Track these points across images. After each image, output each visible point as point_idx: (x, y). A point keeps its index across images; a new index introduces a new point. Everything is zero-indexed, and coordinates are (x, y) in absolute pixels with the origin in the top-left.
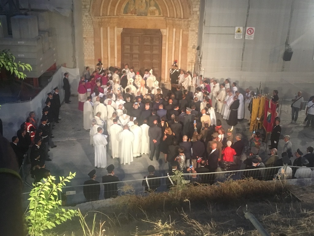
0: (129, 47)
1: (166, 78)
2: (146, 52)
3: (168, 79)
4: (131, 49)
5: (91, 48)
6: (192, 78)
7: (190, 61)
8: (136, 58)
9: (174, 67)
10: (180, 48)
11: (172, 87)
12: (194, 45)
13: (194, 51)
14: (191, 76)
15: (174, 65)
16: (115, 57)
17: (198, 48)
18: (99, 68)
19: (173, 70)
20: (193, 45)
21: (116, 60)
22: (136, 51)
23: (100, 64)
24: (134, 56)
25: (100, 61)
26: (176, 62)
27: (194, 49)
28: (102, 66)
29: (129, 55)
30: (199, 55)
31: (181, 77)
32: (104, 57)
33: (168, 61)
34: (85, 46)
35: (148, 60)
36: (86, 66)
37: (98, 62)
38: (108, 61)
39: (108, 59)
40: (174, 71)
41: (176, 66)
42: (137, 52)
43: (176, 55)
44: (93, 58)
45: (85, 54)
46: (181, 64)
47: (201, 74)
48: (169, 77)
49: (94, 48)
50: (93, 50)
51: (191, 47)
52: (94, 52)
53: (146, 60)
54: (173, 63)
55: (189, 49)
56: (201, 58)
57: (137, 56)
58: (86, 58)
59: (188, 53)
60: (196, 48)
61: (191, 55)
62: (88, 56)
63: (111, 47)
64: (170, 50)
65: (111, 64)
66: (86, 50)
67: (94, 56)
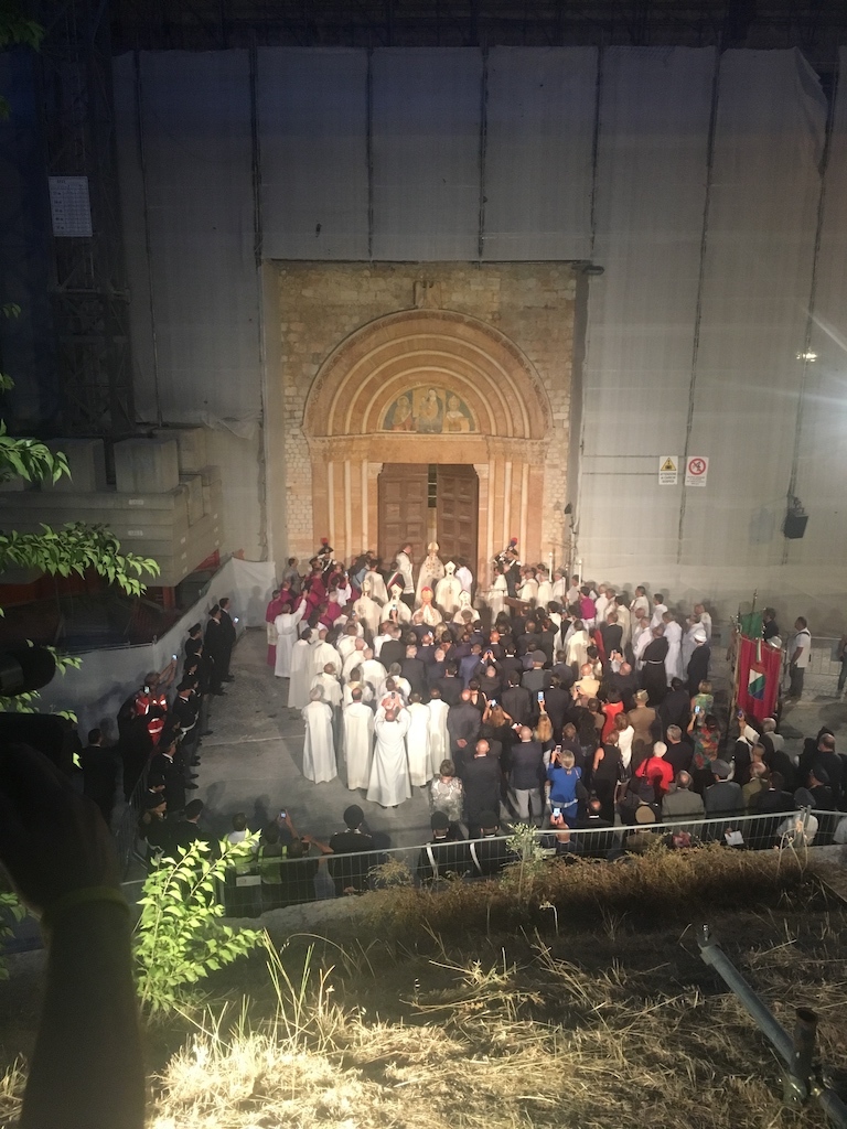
0: (398, 508)
4: (403, 513)
5: (304, 511)
7: (551, 540)
8: (414, 534)
10: (524, 509)
12: (558, 502)
13: (559, 515)
15: (511, 549)
16: (362, 534)
17: (569, 510)
18: (323, 561)
20: (555, 500)
21: (365, 539)
23: (326, 550)
25: (326, 543)
26: (513, 543)
27: (558, 512)
28: (332, 555)
29: (397, 526)
30: (571, 526)
32: (335, 534)
33: (494, 539)
34: (292, 507)
36: (291, 555)
37: (321, 547)
38: (345, 543)
39: (345, 537)
41: (515, 553)
42: (417, 518)
43: (513, 526)
44: (310, 537)
45: (289, 526)
46: (526, 547)
47: (575, 573)
49: (311, 511)
50: (310, 517)
51: (551, 505)
52: (311, 521)
54: (506, 544)
55: (545, 512)
56: (576, 534)
57: (417, 528)
58: (291, 537)
59: (544, 522)
60: (563, 508)
61: (551, 526)
62: (296, 531)
63: (352, 509)
64: (498, 513)
65: (353, 550)
66: (293, 516)
67: (311, 531)
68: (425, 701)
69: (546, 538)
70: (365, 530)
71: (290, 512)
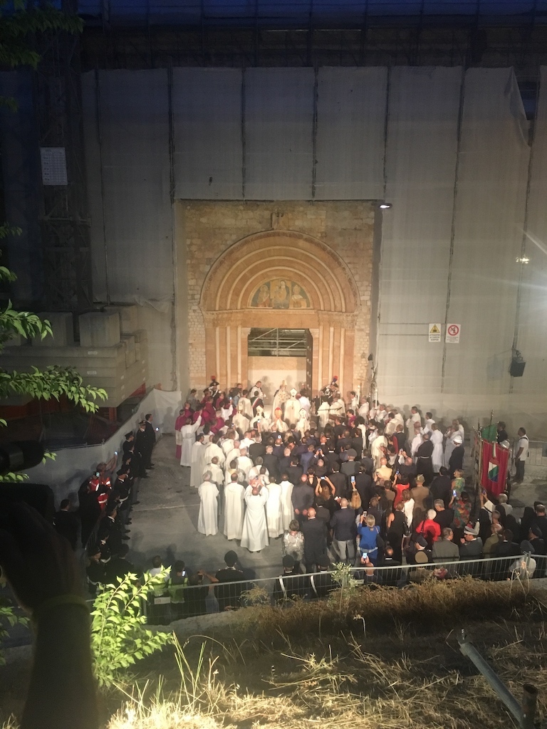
5: (201, 359)
7: (359, 378)
10: (342, 357)
12: (364, 353)
13: (365, 361)
15: (333, 383)
16: (238, 374)
17: (371, 358)
20: (362, 352)
21: (240, 377)
23: (214, 384)
25: (214, 379)
26: (335, 379)
27: (364, 359)
30: (372, 368)
32: (220, 373)
33: (322, 377)
34: (192, 356)
36: (192, 388)
37: (211, 382)
38: (227, 379)
39: (226, 375)
41: (336, 386)
43: (335, 368)
44: (204, 375)
45: (191, 368)
46: (343, 382)
49: (205, 359)
50: (204, 362)
51: (360, 355)
52: (205, 365)
55: (356, 359)
56: (375, 373)
58: (192, 375)
59: (355, 366)
60: (367, 357)
61: (359, 368)
62: (195, 371)
63: (231, 357)
64: (325, 360)
65: (232, 384)
66: (193, 362)
67: (205, 372)
68: (278, 482)
69: (356, 376)
70: (239, 371)
71: (191, 359)
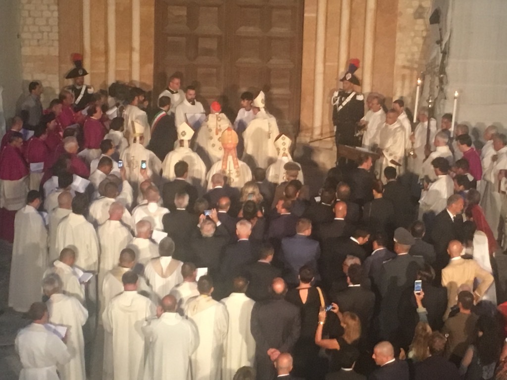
0: (185, 14)
1: (318, 123)
2: (243, 30)
3: (327, 129)
4: (192, 19)
5: (47, 14)
6: (413, 127)
7: (407, 64)
8: (208, 52)
9: (349, 84)
10: (370, 15)
11: (340, 159)
12: (421, 7)
13: (421, 25)
14: (410, 117)
15: (349, 76)
16: (131, 49)
17: (436, 18)
18: (73, 88)
19: (343, 94)
20: (416, 4)
21: (136, 57)
22: (209, 25)
23: (77, 72)
24: (204, 44)
25: (78, 62)
26: (353, 66)
27: (420, 21)
28: (87, 79)
29: (183, 40)
30: (439, 42)
31: (373, 119)
32: (92, 47)
33: (325, 61)
34: (27, 7)
35: (250, 60)
36: (29, 78)
38: (107, 62)
39: (106, 52)
40: (349, 99)
41: (356, 81)
42: (214, 29)
43: (355, 41)
44: (55, 51)
45: (24, 36)
46: (373, 73)
48: (328, 120)
49: (56, 14)
50: (54, 22)
51: (411, 11)
52: (56, 29)
53: (247, 60)
54: (342, 70)
55: (402, 21)
56: (445, 53)
57: (213, 44)
58: (26, 51)
59: (399, 35)
60: (428, 15)
61: (409, 42)
62: (35, 43)
63: (117, 12)
64: (332, 21)
65: (117, 73)
66: (29, 21)
67: (56, 44)
69: (401, 59)
70: (136, 44)
71: (25, 14)
